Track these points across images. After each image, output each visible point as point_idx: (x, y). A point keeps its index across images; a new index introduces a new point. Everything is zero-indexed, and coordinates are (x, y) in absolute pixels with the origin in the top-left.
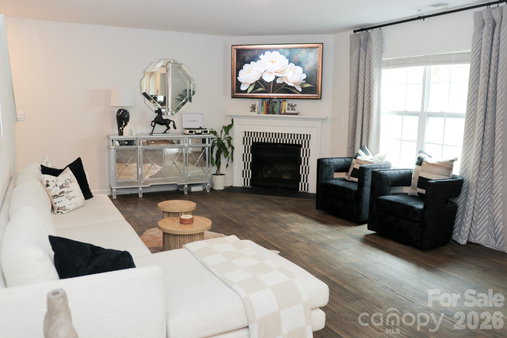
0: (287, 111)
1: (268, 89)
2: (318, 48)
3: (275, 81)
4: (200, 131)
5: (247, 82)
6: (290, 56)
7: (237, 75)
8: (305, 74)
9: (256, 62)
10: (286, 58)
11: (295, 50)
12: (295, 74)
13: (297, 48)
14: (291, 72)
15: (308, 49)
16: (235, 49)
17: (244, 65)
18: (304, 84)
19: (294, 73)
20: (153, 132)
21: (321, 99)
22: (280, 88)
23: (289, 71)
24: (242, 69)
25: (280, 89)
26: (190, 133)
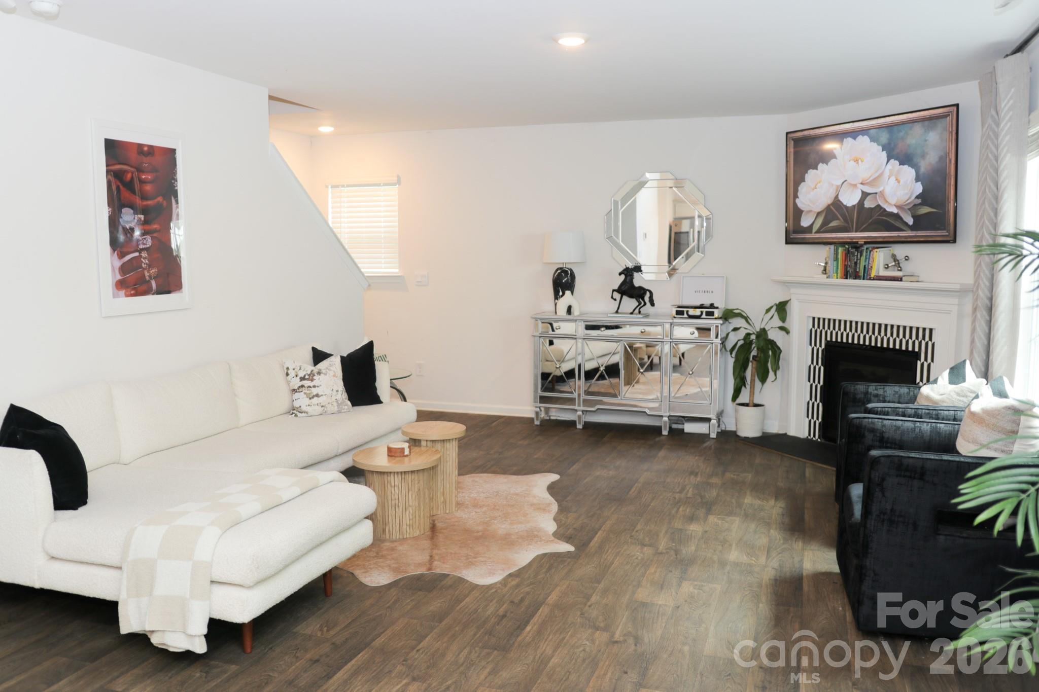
0: (883, 273)
1: (848, 223)
2: (948, 118)
3: (861, 202)
4: (697, 312)
5: (812, 209)
6: (889, 144)
7: (796, 196)
8: (919, 183)
9: (827, 164)
10: (883, 150)
11: (902, 127)
12: (901, 184)
13: (903, 123)
14: (893, 179)
15: (926, 123)
16: (793, 139)
17: (807, 173)
18: (919, 207)
19: (899, 182)
20: (619, 311)
21: (954, 241)
22: (871, 219)
23: (888, 178)
24: (804, 181)
25: (871, 221)
26: (677, 314)
